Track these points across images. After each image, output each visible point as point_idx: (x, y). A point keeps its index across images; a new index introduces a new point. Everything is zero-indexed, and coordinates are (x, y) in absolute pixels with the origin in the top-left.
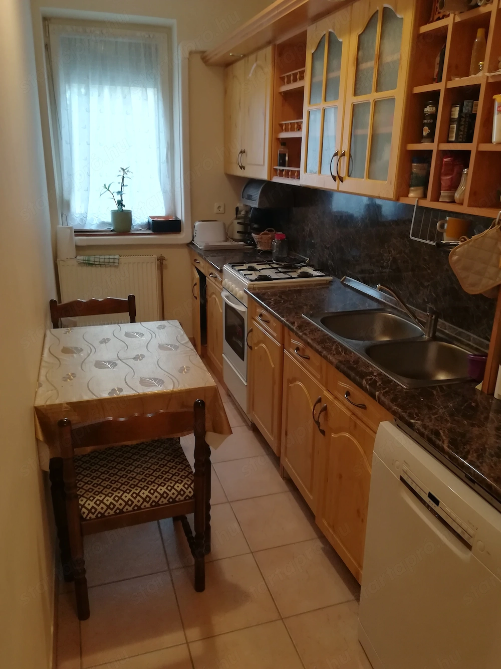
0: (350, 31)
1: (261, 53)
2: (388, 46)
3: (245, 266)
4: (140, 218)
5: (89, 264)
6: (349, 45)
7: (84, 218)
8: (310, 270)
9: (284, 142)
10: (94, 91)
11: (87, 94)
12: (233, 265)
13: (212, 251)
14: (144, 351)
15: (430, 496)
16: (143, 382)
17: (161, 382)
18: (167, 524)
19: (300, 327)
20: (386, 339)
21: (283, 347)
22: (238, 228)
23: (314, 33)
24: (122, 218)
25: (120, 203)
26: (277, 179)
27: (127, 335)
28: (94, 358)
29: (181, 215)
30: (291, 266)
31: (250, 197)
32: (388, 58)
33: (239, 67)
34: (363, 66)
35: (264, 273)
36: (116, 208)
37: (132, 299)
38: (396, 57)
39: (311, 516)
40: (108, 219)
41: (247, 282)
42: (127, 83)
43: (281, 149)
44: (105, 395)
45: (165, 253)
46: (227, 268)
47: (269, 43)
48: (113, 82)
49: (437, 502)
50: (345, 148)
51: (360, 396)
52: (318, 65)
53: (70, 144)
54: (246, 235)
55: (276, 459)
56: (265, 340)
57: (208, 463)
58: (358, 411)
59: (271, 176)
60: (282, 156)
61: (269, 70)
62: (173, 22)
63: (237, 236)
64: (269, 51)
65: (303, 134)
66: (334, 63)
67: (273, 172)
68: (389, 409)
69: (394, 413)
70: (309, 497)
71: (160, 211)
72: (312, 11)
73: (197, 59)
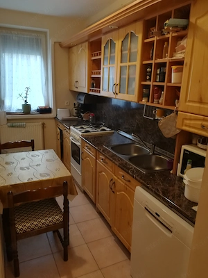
0: (118, 40)
1: (83, 44)
2: (133, 46)
3: (80, 127)
4: (34, 107)
5: (13, 127)
6: (118, 44)
7: (10, 107)
8: (105, 128)
9: (93, 79)
10: (15, 56)
11: (12, 57)
12: (74, 126)
13: (65, 121)
14: (40, 163)
15: (156, 214)
16: (41, 175)
17: (48, 175)
18: (50, 234)
19: (103, 151)
20: (136, 155)
21: (96, 159)
22: (75, 111)
23: (105, 39)
24: (27, 108)
25: (26, 101)
26: (91, 93)
27: (32, 156)
28: (19, 166)
29: (51, 106)
30: (97, 126)
31: (80, 99)
32: (133, 50)
33: (75, 48)
34: (124, 52)
35: (87, 129)
36: (24, 103)
37: (33, 141)
38: (135, 50)
39: (109, 227)
40: (21, 108)
41: (81, 133)
42: (28, 54)
43: (92, 81)
44: (26, 181)
46: (71, 127)
47: (86, 41)
48: (22, 53)
49: (159, 216)
50: (118, 82)
51: (128, 177)
52: (106, 50)
53: (5, 77)
54: (78, 114)
55: (94, 204)
56: (89, 156)
57: (68, 208)
58: (127, 183)
59: (88, 91)
60: (93, 84)
61: (87, 51)
62: (48, 30)
63: (75, 115)
64: (87, 44)
65: (101, 76)
66: (113, 50)
67: (89, 90)
68: (139, 181)
69: (141, 183)
70: (109, 219)
71: (42, 104)
72: (103, 31)
73: (57, 45)
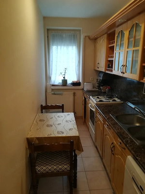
0: (127, 30)
1: (104, 36)
2: (137, 34)
3: (96, 97)
4: (69, 82)
5: (54, 94)
6: (126, 33)
7: (54, 82)
8: (116, 99)
9: (110, 61)
10: (59, 47)
11: (57, 48)
12: (93, 96)
13: (89, 91)
14: (61, 122)
17: (63, 133)
21: (104, 124)
22: (97, 85)
23: (118, 30)
24: (65, 82)
25: (64, 77)
26: (107, 72)
27: (58, 117)
29: (81, 81)
30: (111, 98)
31: (100, 76)
32: (137, 38)
33: (98, 39)
34: (130, 40)
36: (63, 79)
37: (63, 105)
38: (139, 37)
40: (61, 82)
41: (95, 102)
42: (68, 45)
43: (109, 63)
44: (46, 136)
45: (76, 91)
46: (91, 97)
47: (106, 33)
48: (64, 45)
49: (143, 190)
50: (125, 64)
52: (118, 39)
53: (52, 62)
54: (99, 87)
56: (99, 120)
58: (123, 149)
59: (105, 71)
60: (109, 65)
61: (106, 40)
62: (81, 28)
63: (97, 87)
64: (106, 35)
65: (114, 59)
66: (123, 39)
67: (106, 70)
70: (110, 175)
71: (75, 79)
72: (117, 24)
73: (87, 38)
